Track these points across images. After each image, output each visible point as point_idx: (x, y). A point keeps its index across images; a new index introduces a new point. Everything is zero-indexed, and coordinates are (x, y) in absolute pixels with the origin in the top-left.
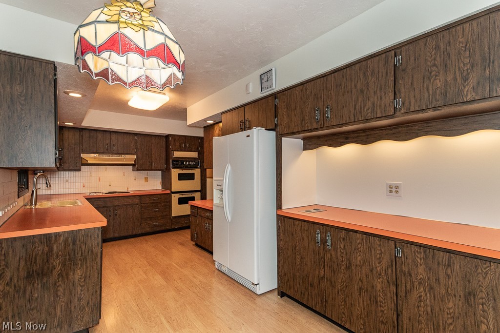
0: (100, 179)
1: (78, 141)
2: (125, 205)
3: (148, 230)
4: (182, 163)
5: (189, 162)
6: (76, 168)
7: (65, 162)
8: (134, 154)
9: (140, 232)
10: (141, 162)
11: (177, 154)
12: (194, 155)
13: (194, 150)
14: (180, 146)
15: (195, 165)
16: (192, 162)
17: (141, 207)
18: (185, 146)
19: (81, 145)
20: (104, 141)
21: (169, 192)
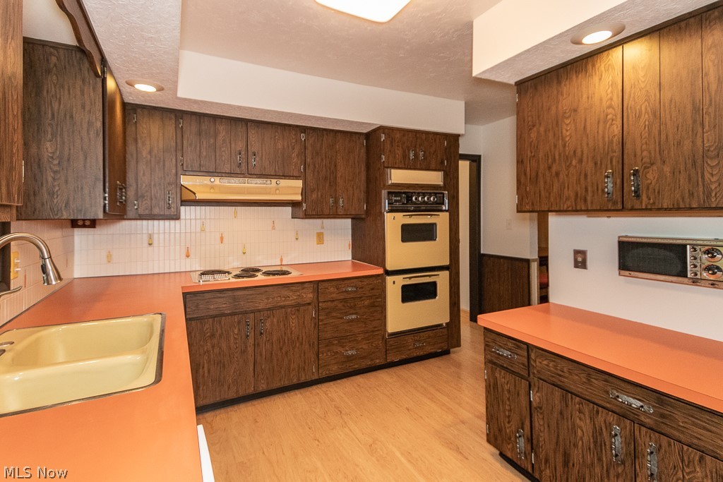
0: (222, 239)
1: (173, 144)
2: (282, 307)
3: (335, 369)
4: (409, 199)
5: (424, 195)
6: (167, 212)
7: (143, 197)
8: (297, 178)
9: (316, 377)
10: (314, 196)
11: (398, 176)
12: (434, 178)
13: (433, 165)
14: (405, 156)
15: (436, 203)
16: (430, 195)
17: (318, 312)
18: (416, 155)
19: (179, 154)
20: (233, 145)
21: (381, 271)
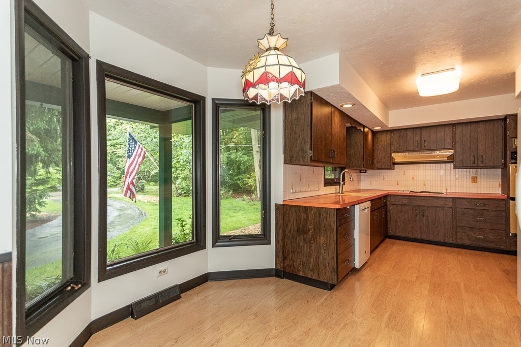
0: (413, 178)
1: (389, 142)
2: (435, 207)
3: (467, 242)
7: (379, 162)
8: (451, 149)
9: (454, 242)
19: (392, 146)
20: (414, 139)
